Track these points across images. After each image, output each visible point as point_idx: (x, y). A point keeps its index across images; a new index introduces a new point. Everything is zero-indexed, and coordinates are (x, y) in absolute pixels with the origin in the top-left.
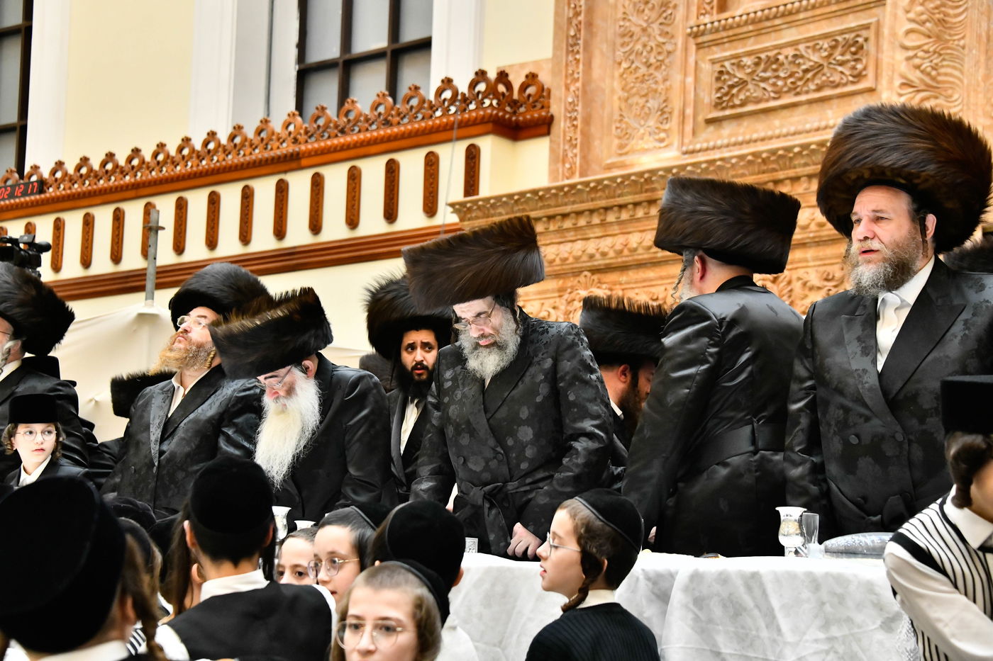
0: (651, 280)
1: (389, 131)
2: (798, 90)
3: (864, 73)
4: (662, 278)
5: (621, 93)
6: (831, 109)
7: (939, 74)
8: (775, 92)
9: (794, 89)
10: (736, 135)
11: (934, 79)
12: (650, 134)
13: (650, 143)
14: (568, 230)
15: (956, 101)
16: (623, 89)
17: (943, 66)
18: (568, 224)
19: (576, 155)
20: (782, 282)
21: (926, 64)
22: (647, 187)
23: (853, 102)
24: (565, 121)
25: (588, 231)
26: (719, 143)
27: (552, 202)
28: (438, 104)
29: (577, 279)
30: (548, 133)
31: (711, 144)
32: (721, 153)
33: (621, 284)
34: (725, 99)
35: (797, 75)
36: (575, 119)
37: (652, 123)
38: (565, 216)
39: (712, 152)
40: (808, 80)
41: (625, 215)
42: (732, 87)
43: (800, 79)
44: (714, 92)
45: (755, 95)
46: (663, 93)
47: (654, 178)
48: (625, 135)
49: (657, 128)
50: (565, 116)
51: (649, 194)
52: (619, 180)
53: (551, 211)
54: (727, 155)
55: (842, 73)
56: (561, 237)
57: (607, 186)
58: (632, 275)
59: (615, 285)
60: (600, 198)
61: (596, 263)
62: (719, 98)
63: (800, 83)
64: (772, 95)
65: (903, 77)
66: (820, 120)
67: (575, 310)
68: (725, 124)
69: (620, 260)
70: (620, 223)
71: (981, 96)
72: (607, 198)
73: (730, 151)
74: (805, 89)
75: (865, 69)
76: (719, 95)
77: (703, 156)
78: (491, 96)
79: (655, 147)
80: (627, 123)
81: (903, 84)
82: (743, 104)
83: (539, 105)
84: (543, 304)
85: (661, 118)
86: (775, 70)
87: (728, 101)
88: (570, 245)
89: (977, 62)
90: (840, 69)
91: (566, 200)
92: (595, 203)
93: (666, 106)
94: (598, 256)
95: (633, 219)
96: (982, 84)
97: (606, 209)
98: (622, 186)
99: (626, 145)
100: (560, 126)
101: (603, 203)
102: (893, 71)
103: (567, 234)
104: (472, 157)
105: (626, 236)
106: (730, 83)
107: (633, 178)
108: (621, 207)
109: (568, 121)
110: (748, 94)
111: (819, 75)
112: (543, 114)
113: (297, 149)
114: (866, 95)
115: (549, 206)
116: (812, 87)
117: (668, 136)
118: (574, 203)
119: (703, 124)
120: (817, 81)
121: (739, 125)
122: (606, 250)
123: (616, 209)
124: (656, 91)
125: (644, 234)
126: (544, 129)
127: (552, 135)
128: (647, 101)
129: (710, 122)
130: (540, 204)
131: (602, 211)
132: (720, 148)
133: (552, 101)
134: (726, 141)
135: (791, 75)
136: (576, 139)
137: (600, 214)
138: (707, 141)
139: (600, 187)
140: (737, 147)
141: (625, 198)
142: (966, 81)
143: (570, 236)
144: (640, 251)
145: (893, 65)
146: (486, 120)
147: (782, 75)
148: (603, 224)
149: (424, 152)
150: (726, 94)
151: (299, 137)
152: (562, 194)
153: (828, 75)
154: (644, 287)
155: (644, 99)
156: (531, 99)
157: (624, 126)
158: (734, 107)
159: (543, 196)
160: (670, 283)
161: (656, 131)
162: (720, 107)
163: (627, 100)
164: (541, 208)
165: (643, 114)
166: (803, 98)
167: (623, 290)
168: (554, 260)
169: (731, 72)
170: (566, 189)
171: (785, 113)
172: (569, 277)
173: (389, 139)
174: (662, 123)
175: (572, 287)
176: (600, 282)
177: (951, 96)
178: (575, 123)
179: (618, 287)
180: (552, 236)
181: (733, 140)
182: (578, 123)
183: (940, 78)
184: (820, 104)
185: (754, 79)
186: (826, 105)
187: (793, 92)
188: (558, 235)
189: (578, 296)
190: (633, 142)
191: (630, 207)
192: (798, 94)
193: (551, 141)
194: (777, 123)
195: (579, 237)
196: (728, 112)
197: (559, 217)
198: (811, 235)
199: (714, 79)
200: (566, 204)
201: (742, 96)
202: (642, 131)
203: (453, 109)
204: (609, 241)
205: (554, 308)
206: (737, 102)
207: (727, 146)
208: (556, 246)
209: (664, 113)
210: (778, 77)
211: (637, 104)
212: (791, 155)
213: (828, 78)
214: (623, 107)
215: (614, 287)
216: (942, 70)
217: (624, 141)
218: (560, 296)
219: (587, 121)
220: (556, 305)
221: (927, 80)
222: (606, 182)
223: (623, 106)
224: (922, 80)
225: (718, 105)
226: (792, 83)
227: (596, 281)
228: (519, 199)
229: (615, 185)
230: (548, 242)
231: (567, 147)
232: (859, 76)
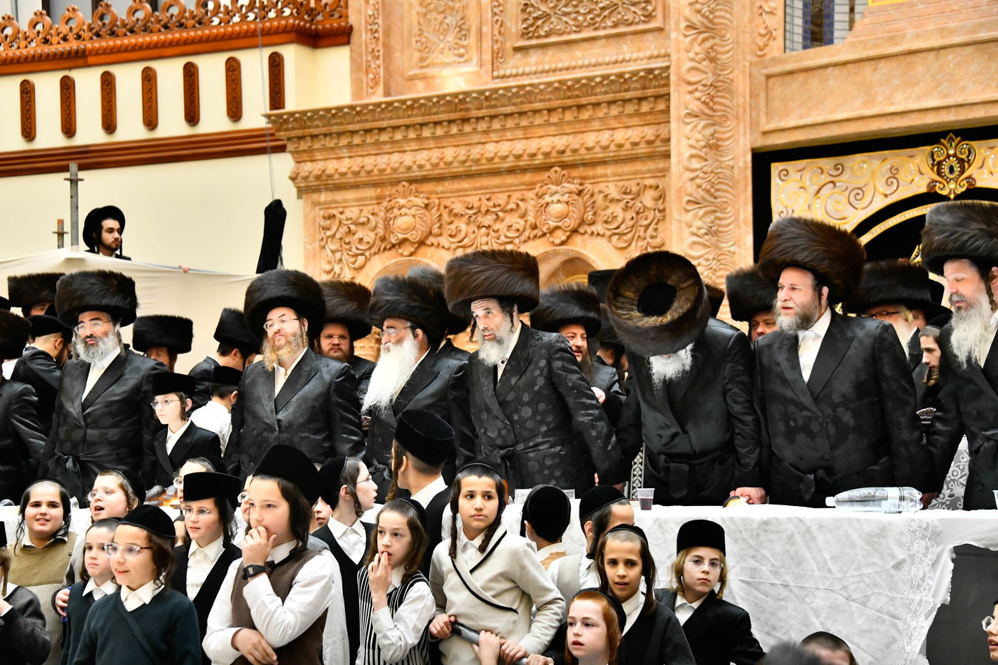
0: (466, 190)
1: (185, 34)
2: (597, 25)
3: (654, 14)
4: (476, 189)
5: (419, 8)
6: (626, 44)
7: (715, 17)
8: (576, 26)
9: (593, 25)
10: (542, 63)
11: (711, 21)
12: (450, 49)
13: (450, 57)
14: (385, 143)
15: (728, 40)
16: (420, 4)
17: (717, 10)
18: (384, 137)
19: (379, 67)
20: (586, 195)
21: (705, 9)
22: (462, 107)
23: (645, 39)
24: (366, 33)
25: (404, 145)
26: (527, 70)
27: (369, 117)
28: (235, 10)
29: (395, 188)
30: (348, 43)
31: (520, 71)
32: (531, 79)
33: (437, 193)
34: (531, 29)
35: (595, 12)
36: (376, 31)
37: (450, 38)
38: (381, 130)
39: (522, 78)
40: (605, 17)
41: (439, 131)
42: (536, 19)
43: (599, 16)
44: (520, 23)
45: (558, 27)
46: (460, 11)
47: (468, 99)
48: (425, 49)
49: (456, 44)
50: (366, 28)
51: (463, 113)
52: (435, 100)
53: (368, 125)
54: (535, 81)
55: (634, 12)
56: (377, 149)
57: (422, 104)
58: (447, 185)
59: (432, 194)
60: (416, 115)
61: (413, 174)
62: (525, 28)
63: (598, 19)
64: (574, 28)
65: (688, 20)
66: (617, 54)
67: (395, 217)
68: (532, 52)
69: (436, 172)
70: (435, 138)
71: (747, 36)
72: (423, 115)
73: (538, 78)
74: (603, 25)
75: (654, 10)
76: (525, 26)
77: (513, 81)
78: (291, 6)
79: (455, 62)
80: (426, 37)
81: (688, 27)
82: (547, 36)
83: (337, 15)
84: (361, 210)
85: (459, 35)
86: (576, 6)
87: (534, 31)
88: (387, 156)
89: (744, 7)
90: (633, 9)
91: (383, 116)
92: (411, 119)
93: (464, 24)
94: (415, 168)
95: (447, 135)
96: (748, 25)
97: (422, 125)
98: (438, 105)
99: (427, 58)
100: (361, 36)
101: (419, 120)
102: (679, 14)
103: (383, 147)
104: (276, 64)
105: (441, 150)
106: (535, 15)
107: (448, 98)
108: (436, 123)
109: (369, 33)
110: (552, 26)
111: (615, 13)
112: (343, 24)
113: (82, 47)
114: (656, 33)
115: (366, 121)
116: (610, 24)
117: (467, 52)
118: (391, 118)
119: (511, 51)
120: (614, 19)
121: (544, 54)
122: (423, 162)
123: (431, 125)
124: (453, 8)
125: (459, 149)
126: (345, 39)
127: (351, 44)
128: (445, 18)
129: (517, 49)
130: (358, 118)
131: (417, 127)
132: (528, 74)
133: (350, 11)
134: (533, 69)
135: (589, 12)
136: (378, 51)
137: (416, 130)
138: (516, 67)
139: (416, 105)
140: (544, 75)
141: (440, 116)
142: (735, 23)
143: (387, 148)
144: (455, 164)
145: (679, 9)
146: (288, 29)
147: (582, 11)
148: (419, 139)
149: (225, 56)
150: (532, 25)
151: (82, 33)
152: (379, 110)
153: (623, 13)
154: (459, 196)
155: (442, 16)
156: (328, 9)
157: (423, 40)
158: (539, 37)
159: (361, 111)
160: (484, 194)
161: (456, 46)
162: (526, 37)
163: (425, 15)
164: (358, 122)
165: (441, 30)
166: (601, 33)
167: (439, 198)
168: (372, 171)
169: (535, 4)
170: (383, 106)
171: (586, 45)
172: (386, 186)
173: (186, 42)
174: (460, 39)
175: (390, 196)
176: (417, 192)
177: (724, 36)
178: (376, 35)
179: (434, 195)
180: (369, 148)
181: (540, 68)
182: (380, 35)
183: (716, 21)
184: (616, 39)
185: (556, 13)
186: (621, 40)
187: (593, 27)
188: (375, 147)
189: (397, 205)
190: (434, 55)
191: (445, 123)
192: (596, 29)
193: (351, 50)
194: (579, 54)
195: (395, 150)
196: (534, 42)
197: (376, 131)
198: (612, 154)
199: (519, 10)
200: (383, 120)
201: (546, 28)
202: (441, 46)
203: (251, 16)
204: (425, 154)
205: (373, 214)
206: (542, 33)
207: (535, 73)
208: (373, 158)
209: (462, 31)
210: (577, 12)
211: (435, 19)
212: (593, 84)
213: (623, 16)
214: (422, 23)
215: (430, 196)
216: (718, 14)
217: (425, 55)
218: (378, 204)
219: (387, 34)
220: (376, 211)
221: (706, 22)
222: (422, 101)
223: (422, 20)
224: (702, 23)
225: (525, 34)
226: (591, 19)
227: (414, 190)
228: (336, 114)
229: (430, 104)
230: (365, 153)
231: (369, 58)
232: (649, 17)
